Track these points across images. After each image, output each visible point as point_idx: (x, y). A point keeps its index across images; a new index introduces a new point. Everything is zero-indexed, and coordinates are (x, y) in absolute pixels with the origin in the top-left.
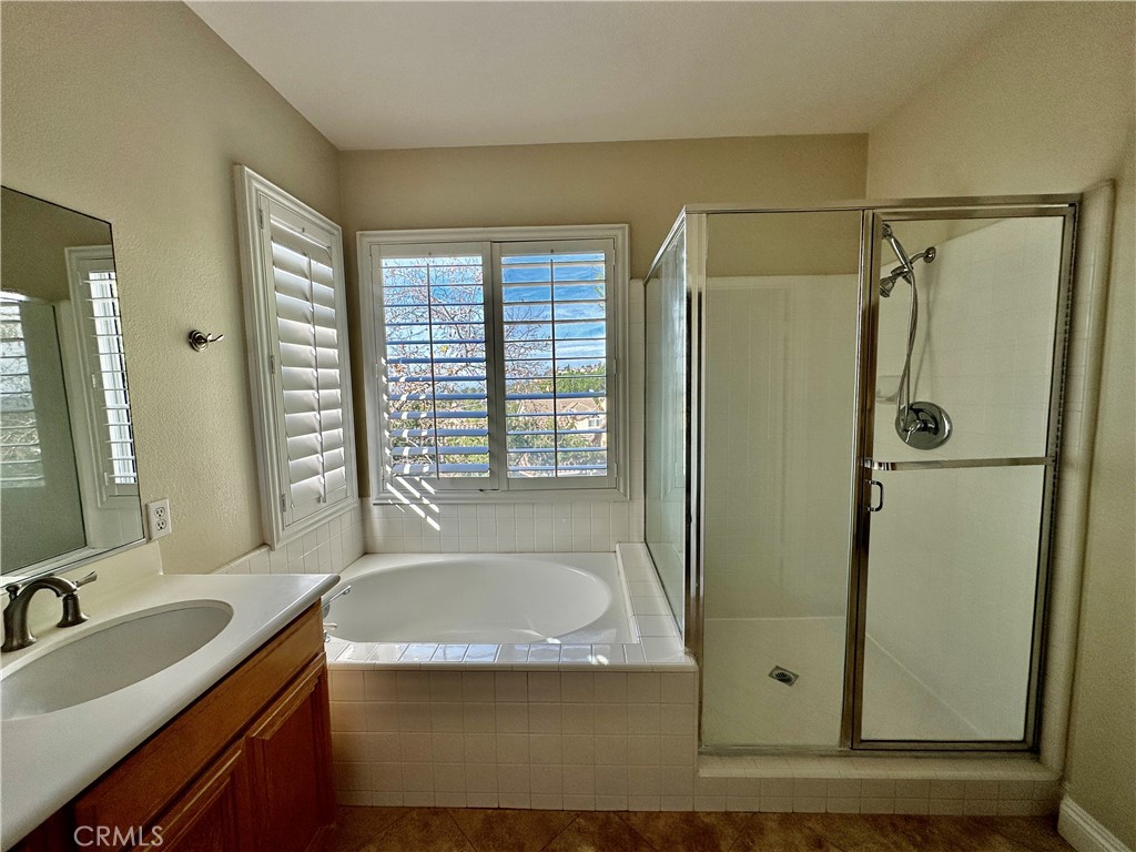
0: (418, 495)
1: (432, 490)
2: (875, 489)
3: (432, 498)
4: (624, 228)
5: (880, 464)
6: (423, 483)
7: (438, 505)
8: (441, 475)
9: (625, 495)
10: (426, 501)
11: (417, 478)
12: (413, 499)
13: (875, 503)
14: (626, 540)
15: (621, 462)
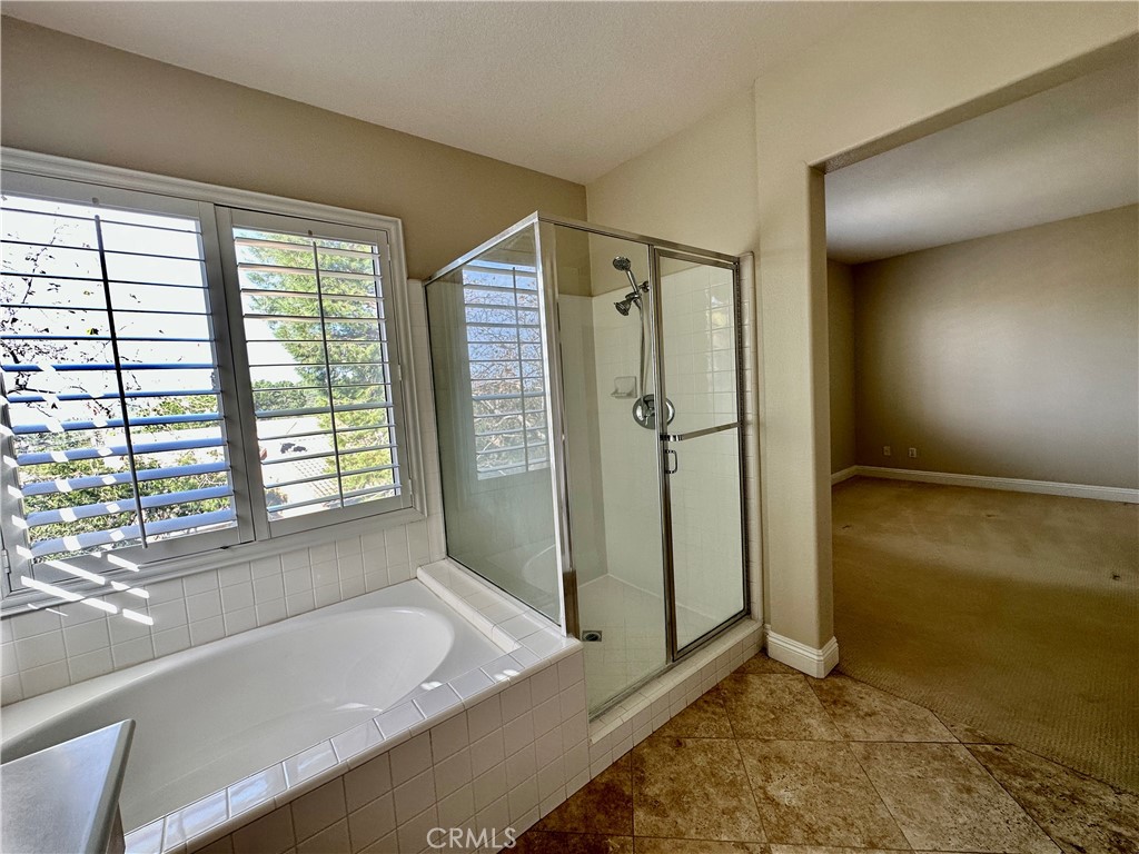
0: (100, 580)
1: (133, 567)
2: (671, 457)
3: (133, 579)
4: (396, 222)
5: (675, 437)
6: (112, 559)
7: (144, 587)
8: (150, 540)
9: (422, 512)
10: (118, 586)
11: (98, 554)
12: (92, 590)
13: (672, 467)
14: (425, 563)
15: (416, 477)
